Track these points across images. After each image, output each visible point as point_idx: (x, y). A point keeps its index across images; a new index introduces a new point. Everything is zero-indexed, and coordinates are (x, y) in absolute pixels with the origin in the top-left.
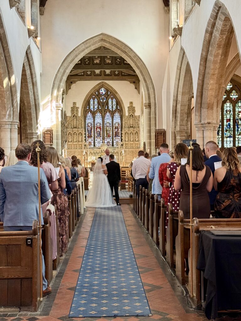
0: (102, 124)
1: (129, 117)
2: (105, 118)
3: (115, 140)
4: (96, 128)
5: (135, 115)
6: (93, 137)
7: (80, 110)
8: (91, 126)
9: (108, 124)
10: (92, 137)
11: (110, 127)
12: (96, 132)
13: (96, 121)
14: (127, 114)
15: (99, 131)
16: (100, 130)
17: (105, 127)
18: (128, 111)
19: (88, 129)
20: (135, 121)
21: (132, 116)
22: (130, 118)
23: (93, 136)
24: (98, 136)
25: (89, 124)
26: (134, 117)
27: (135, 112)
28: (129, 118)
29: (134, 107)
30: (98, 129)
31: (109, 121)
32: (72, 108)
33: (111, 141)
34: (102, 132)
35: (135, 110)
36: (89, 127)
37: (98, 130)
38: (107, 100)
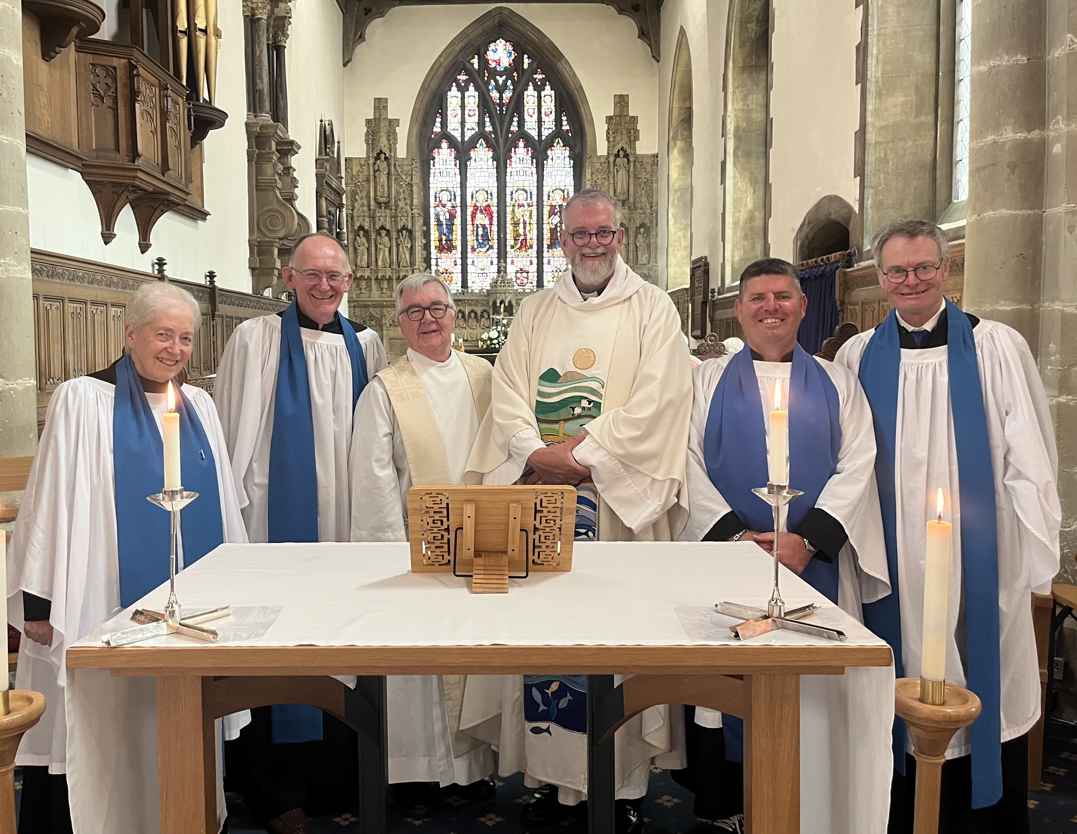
0: (495, 195)
1: (612, 159)
2: (509, 170)
3: (549, 263)
4: (469, 211)
5: (638, 152)
6: (459, 248)
7: (402, 132)
8: (449, 205)
9: (521, 196)
10: (455, 248)
11: (529, 206)
12: (469, 227)
13: (470, 183)
14: (602, 148)
15: (484, 227)
16: (487, 222)
17: (509, 209)
18: (608, 133)
19: (437, 215)
20: (636, 178)
21: (626, 156)
22: (615, 165)
23: (458, 243)
24: (480, 245)
25: (445, 197)
26: (632, 159)
27: (637, 138)
28: (612, 164)
29: (633, 117)
30: (479, 215)
31: (527, 184)
32: (368, 122)
33: (534, 268)
34: (495, 228)
35: (637, 131)
36: (444, 206)
37: (481, 219)
38: (518, 90)
